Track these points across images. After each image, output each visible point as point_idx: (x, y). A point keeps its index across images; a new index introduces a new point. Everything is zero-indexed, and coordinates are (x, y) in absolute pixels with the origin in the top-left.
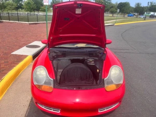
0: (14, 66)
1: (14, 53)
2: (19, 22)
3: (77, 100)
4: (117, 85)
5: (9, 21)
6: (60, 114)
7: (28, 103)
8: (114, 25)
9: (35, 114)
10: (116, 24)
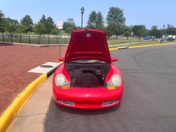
0: (33, 81)
1: (31, 71)
2: (30, 45)
3: (87, 96)
4: (116, 87)
5: (20, 44)
6: (75, 107)
7: (48, 105)
8: (127, 48)
9: (55, 111)
10: (130, 47)
